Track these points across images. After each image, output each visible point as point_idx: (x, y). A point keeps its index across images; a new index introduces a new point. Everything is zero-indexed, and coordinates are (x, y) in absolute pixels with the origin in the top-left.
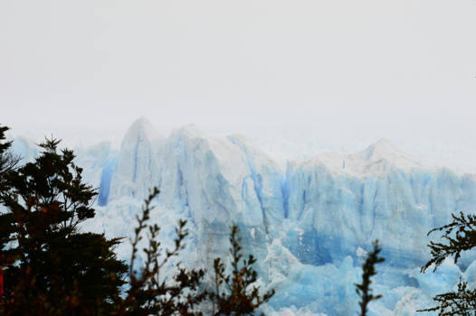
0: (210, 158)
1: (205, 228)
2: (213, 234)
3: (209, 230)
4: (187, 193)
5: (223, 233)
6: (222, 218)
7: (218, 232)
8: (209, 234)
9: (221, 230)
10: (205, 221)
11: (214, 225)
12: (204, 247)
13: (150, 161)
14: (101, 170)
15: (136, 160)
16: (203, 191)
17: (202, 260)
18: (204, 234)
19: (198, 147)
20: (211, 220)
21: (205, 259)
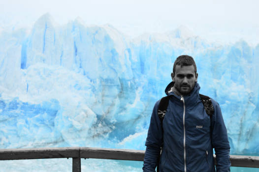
0: (107, 39)
1: (101, 82)
2: (106, 85)
3: (104, 83)
4: (80, 60)
5: (112, 84)
6: (112, 75)
7: (109, 84)
8: (103, 86)
9: (111, 83)
10: (101, 78)
11: (107, 80)
12: (100, 94)
13: (55, 41)
14: (21, 46)
15: (44, 40)
16: (100, 59)
17: (99, 102)
18: (100, 86)
19: (97, 32)
20: (105, 77)
21: (101, 101)
